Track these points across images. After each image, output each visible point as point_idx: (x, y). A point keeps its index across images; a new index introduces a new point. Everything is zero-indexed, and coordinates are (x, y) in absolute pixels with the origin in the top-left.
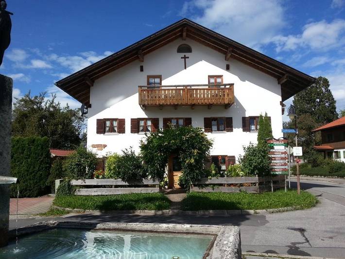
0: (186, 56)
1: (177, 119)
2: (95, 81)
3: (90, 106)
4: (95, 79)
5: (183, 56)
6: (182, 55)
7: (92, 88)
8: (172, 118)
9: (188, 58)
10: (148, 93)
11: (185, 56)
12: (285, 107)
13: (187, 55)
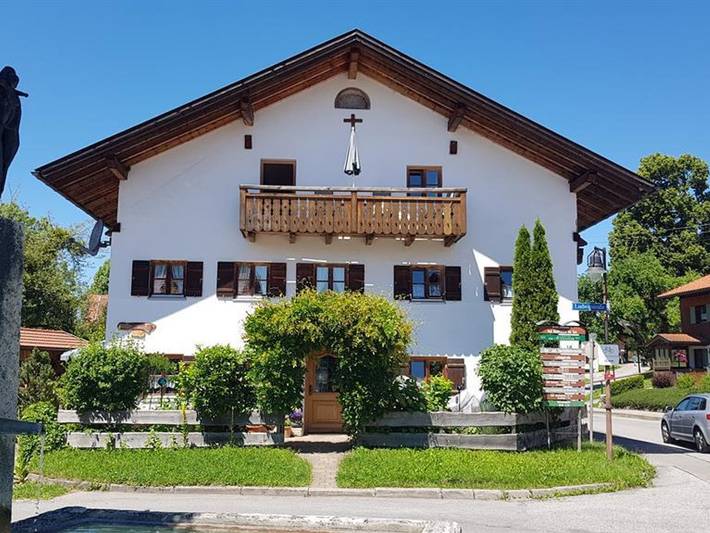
0: (356, 118)
1: (331, 267)
2: (132, 167)
3: (116, 228)
4: (133, 164)
5: (350, 117)
6: (347, 113)
7: (123, 184)
8: (319, 265)
9: (361, 121)
10: (263, 203)
11: (353, 116)
12: (584, 247)
13: (359, 114)
